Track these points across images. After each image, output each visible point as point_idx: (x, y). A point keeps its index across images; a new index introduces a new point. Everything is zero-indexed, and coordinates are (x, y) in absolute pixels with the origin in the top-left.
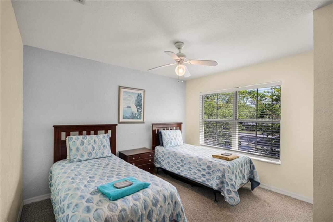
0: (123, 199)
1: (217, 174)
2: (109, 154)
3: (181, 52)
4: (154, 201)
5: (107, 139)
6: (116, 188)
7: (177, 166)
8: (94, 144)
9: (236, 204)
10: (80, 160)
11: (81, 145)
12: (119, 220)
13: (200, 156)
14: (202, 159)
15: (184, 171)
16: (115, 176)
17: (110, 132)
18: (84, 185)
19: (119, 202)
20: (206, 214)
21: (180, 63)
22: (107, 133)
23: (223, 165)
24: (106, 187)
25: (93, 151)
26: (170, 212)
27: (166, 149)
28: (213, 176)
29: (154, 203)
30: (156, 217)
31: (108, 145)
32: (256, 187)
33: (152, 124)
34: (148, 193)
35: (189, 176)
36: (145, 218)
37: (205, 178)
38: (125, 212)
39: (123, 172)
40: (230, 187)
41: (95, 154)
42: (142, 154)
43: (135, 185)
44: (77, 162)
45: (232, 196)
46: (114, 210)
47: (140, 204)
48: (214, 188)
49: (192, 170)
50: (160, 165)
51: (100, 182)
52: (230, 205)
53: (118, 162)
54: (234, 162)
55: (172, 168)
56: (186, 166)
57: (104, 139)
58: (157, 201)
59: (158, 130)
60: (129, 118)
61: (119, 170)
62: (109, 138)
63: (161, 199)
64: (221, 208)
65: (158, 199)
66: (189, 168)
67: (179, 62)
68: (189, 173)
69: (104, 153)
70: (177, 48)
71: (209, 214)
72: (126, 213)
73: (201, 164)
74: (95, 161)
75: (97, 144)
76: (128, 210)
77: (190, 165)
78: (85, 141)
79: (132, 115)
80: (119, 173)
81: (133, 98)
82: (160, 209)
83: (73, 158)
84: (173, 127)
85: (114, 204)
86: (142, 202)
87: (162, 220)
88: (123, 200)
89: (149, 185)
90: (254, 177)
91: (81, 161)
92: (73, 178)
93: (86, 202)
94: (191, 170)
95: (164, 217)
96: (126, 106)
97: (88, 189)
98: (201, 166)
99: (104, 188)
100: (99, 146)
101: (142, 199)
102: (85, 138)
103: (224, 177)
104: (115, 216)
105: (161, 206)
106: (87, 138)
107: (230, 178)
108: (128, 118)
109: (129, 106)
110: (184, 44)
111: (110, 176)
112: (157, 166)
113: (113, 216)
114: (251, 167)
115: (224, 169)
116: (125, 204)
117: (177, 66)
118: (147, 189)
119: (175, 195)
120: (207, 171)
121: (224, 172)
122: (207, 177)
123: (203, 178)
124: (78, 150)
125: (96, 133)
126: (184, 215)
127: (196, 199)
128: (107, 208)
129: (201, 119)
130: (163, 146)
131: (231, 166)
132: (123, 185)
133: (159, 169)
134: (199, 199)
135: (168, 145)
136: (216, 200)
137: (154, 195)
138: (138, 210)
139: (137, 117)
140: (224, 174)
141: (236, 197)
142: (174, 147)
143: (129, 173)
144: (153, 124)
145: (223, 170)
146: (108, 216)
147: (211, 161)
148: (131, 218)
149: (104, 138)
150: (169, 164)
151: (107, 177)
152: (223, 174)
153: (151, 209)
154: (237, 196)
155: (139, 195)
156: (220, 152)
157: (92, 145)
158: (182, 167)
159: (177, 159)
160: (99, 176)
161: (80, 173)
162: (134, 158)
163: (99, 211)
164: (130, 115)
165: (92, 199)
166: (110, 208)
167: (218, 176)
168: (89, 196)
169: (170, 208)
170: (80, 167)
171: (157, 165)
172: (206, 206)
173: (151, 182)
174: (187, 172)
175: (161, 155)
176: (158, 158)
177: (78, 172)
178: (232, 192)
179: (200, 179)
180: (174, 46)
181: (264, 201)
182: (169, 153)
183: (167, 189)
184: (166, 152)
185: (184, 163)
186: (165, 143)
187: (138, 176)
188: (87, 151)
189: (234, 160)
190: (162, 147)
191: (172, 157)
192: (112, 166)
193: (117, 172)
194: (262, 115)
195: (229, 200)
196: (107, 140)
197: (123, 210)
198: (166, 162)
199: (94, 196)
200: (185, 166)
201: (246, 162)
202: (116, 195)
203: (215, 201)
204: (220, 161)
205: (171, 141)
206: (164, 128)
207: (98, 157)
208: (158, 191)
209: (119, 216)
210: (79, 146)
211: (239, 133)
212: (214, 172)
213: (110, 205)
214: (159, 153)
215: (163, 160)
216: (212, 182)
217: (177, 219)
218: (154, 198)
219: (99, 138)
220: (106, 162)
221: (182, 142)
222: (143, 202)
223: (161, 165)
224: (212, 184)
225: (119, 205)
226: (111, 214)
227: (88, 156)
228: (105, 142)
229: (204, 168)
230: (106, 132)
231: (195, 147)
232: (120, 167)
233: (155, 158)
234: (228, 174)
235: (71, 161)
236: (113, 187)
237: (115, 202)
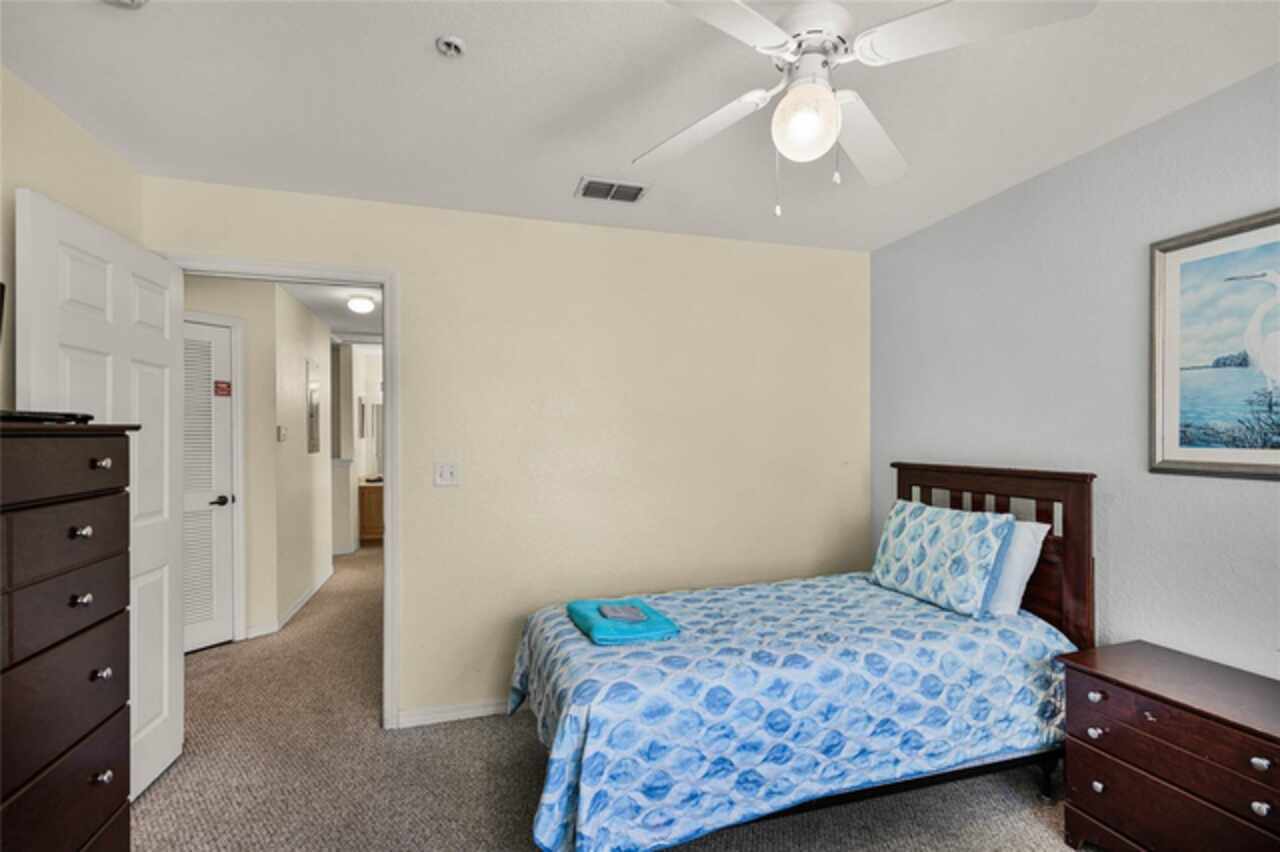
8: (929, 543)
17: (1059, 510)
22: (1049, 514)
25: (914, 568)
41: (917, 579)
75: (940, 545)
79: (1265, 416)
100: (942, 556)
108: (1226, 437)
157: (922, 546)
188: (902, 558)
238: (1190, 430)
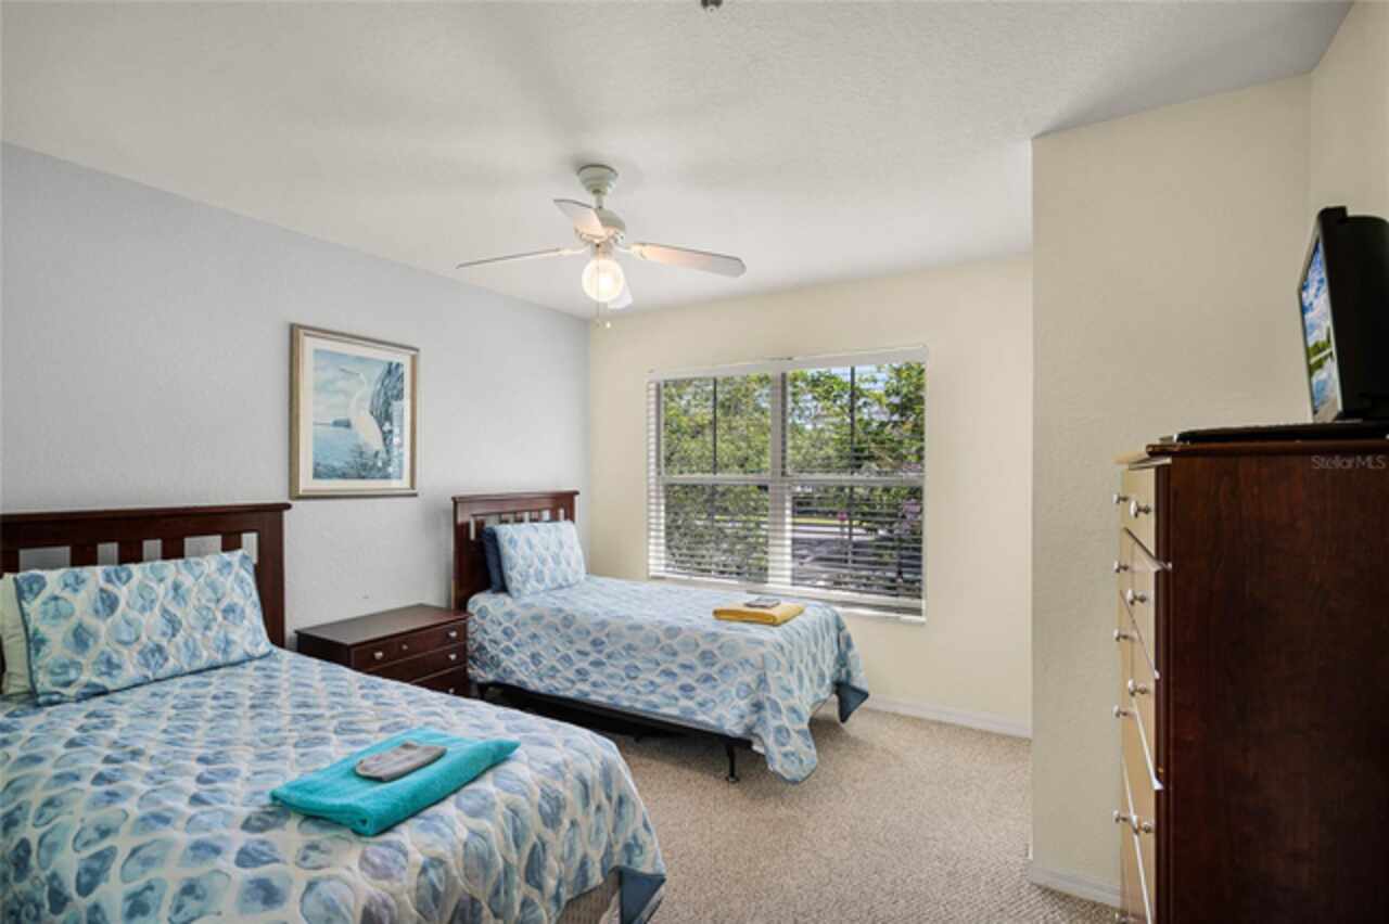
0: (421, 818)
1: (739, 679)
2: (257, 645)
3: (605, 207)
4: (547, 808)
5: (243, 573)
6: (372, 782)
7: (576, 667)
8: (174, 603)
9: (804, 775)
10: (101, 690)
11: (97, 612)
12: (421, 907)
13: (668, 619)
14: (680, 629)
15: (604, 684)
16: (334, 737)
17: (250, 540)
18: (186, 799)
19: (406, 835)
20: (708, 832)
21: (600, 249)
22: (238, 546)
23: (761, 643)
24: (317, 785)
25: (169, 641)
26: (604, 838)
27: (522, 602)
28: (722, 687)
29: (548, 815)
30: (557, 871)
31: (249, 603)
32: (856, 707)
33: (454, 499)
34: (519, 780)
35: (629, 699)
36: (518, 878)
37: (691, 698)
38: (441, 871)
39: (366, 714)
40: (785, 719)
41: (184, 650)
42: (415, 635)
43: (458, 755)
44: (78, 701)
45: (793, 749)
46: (395, 872)
47: (494, 829)
48: (730, 731)
49: (641, 676)
50: (497, 674)
51: (270, 771)
52: (787, 781)
53: (318, 677)
54: (791, 628)
55: (553, 677)
56: (615, 663)
57: (229, 574)
58: (558, 804)
59: (480, 526)
60: (344, 476)
61: (340, 710)
62: (251, 569)
63: (570, 794)
64: (753, 799)
65: (561, 797)
66: (627, 667)
67: (598, 246)
68: (626, 688)
69: (234, 642)
70: (588, 188)
71: (717, 829)
72: (447, 872)
73: (676, 647)
74: (186, 686)
75: (193, 601)
76: (451, 861)
77: (634, 657)
78: (123, 592)
79: (358, 459)
80: (351, 723)
81: (361, 383)
82: (571, 834)
83: (55, 684)
84: (539, 511)
85: (389, 845)
86: (500, 818)
87: (577, 877)
88: (422, 825)
89: (515, 746)
90: (849, 674)
91: (104, 692)
92: (99, 779)
93: (240, 863)
94: (635, 678)
95: (583, 864)
96: (331, 422)
97: (221, 810)
98: (675, 654)
99: (311, 792)
100: (204, 613)
101: (501, 808)
102: (119, 579)
103: (763, 686)
104: (402, 893)
105: (573, 824)
106: (130, 576)
107: (783, 688)
108: (339, 473)
109: (341, 417)
110: (616, 175)
111: (305, 741)
112: (480, 680)
113: (393, 895)
114: (841, 641)
115: (763, 656)
116: (435, 836)
117: (588, 261)
118: (509, 766)
119: (619, 771)
120: (701, 670)
121: (764, 667)
122: (699, 695)
123: (684, 702)
124: (81, 638)
125: (173, 551)
126: (652, 843)
127: (660, 786)
128: (362, 868)
129: (653, 474)
130: (504, 589)
131: (785, 644)
132: (398, 763)
133: (491, 689)
134: (670, 781)
135: (528, 586)
136: (732, 775)
137: (544, 782)
138: (491, 853)
139: (379, 470)
140: (765, 674)
141: (807, 749)
142: (553, 593)
143: (397, 716)
144: (456, 501)
145: (759, 659)
146: (371, 900)
147: (714, 634)
148: (468, 891)
149: (225, 571)
150: (540, 662)
151: (296, 745)
152: (759, 676)
153: (539, 838)
154: (809, 747)
155: (484, 793)
156: (737, 595)
157: (165, 611)
158: (599, 669)
159: (575, 637)
160: (252, 749)
161: (128, 749)
162: (379, 655)
163: (323, 888)
164: (350, 459)
165: (265, 848)
166: (374, 866)
167: (742, 683)
168: (242, 839)
169: (602, 825)
170: (114, 722)
171: (482, 673)
172: (702, 804)
173: (514, 738)
174: (617, 687)
175: (501, 628)
176: (486, 644)
177: (114, 744)
178: (793, 733)
179: (676, 705)
180: (577, 179)
181: (884, 750)
182: (537, 618)
183: (586, 755)
184: (521, 613)
185: (607, 650)
186: (514, 576)
187: (447, 723)
188: (138, 638)
189: (790, 623)
190: (502, 597)
191: (552, 632)
192: (300, 699)
193: (333, 717)
194: (857, 458)
195: (782, 767)
196: (242, 581)
197: (433, 866)
198: (522, 656)
199: (269, 835)
200: (612, 665)
201: (827, 623)
202: (389, 807)
203: (731, 780)
204: (747, 630)
205: (540, 566)
206: (504, 517)
207: (198, 664)
208: (556, 767)
209: (418, 889)
210: (91, 622)
211: (794, 524)
212: (726, 671)
213: (369, 855)
214: (493, 622)
215: (508, 651)
216: (719, 711)
217: (629, 862)
218: (545, 795)
219: (197, 571)
220: (257, 685)
221: (582, 570)
222: (506, 819)
223: (500, 670)
224: (719, 719)
225: (410, 847)
226: (384, 890)
227: (148, 666)
228: (233, 589)
229: (687, 663)
230: (231, 544)
231: (635, 588)
232: (341, 695)
233: (472, 646)
234: (780, 674)
235: (41, 699)
236: (354, 780)
237: (389, 837)
238: (320, 468)
